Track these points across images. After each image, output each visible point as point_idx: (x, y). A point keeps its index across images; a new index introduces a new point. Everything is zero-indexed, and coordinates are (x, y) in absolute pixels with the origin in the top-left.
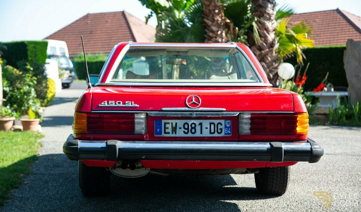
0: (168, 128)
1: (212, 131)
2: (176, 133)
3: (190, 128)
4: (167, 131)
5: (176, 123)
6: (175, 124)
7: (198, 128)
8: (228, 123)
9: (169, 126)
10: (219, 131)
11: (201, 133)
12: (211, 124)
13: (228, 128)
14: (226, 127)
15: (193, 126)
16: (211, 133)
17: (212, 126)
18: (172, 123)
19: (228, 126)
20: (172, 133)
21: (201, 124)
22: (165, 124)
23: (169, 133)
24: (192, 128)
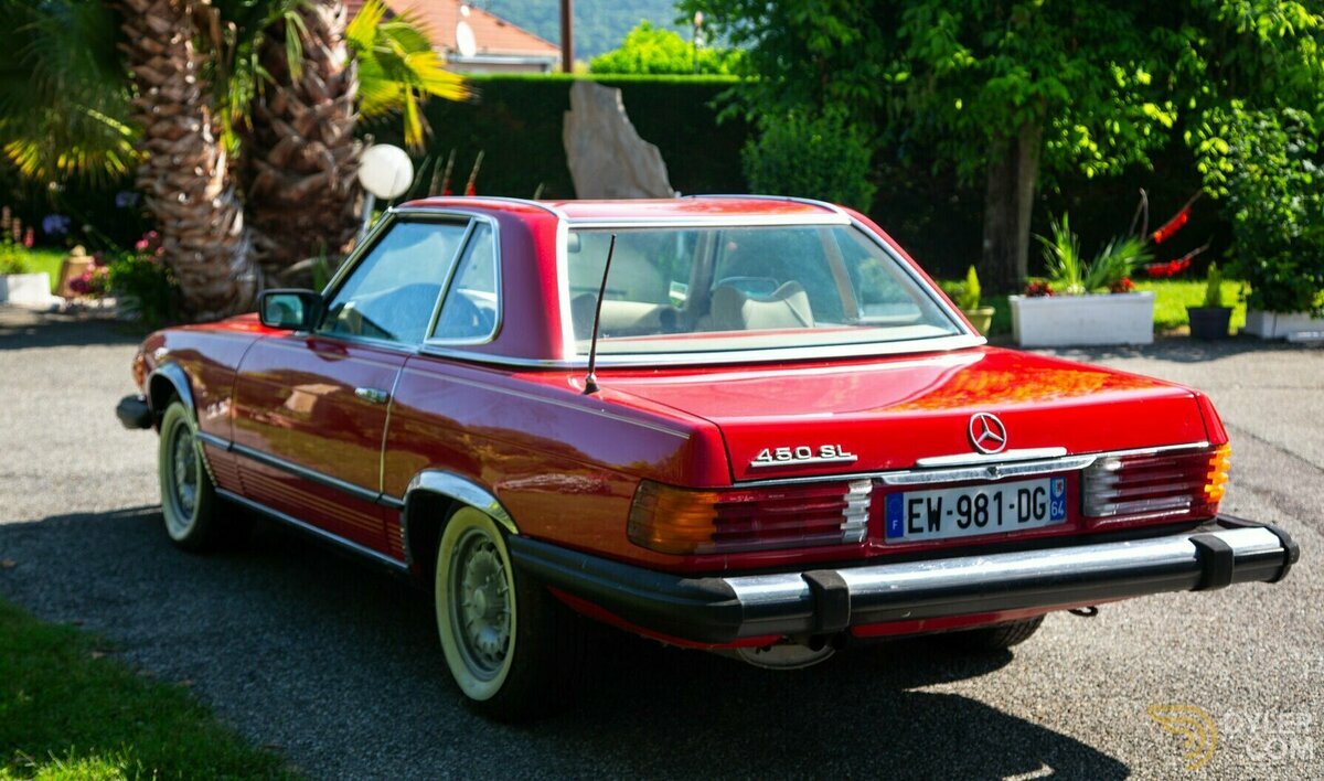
0: (918, 516)
1: (1024, 514)
2: (938, 529)
3: (974, 509)
4: (916, 523)
5: (940, 500)
6: (937, 500)
7: (992, 508)
8: (1059, 485)
9: (921, 509)
10: (1039, 511)
11: (1000, 522)
12: (1021, 492)
13: (1058, 500)
14: (1053, 498)
15: (981, 502)
16: (1021, 519)
17: (1024, 498)
18: (929, 500)
19: (1058, 494)
20: (930, 529)
21: (998, 496)
22: (912, 502)
23: (920, 530)
24: (979, 510)
